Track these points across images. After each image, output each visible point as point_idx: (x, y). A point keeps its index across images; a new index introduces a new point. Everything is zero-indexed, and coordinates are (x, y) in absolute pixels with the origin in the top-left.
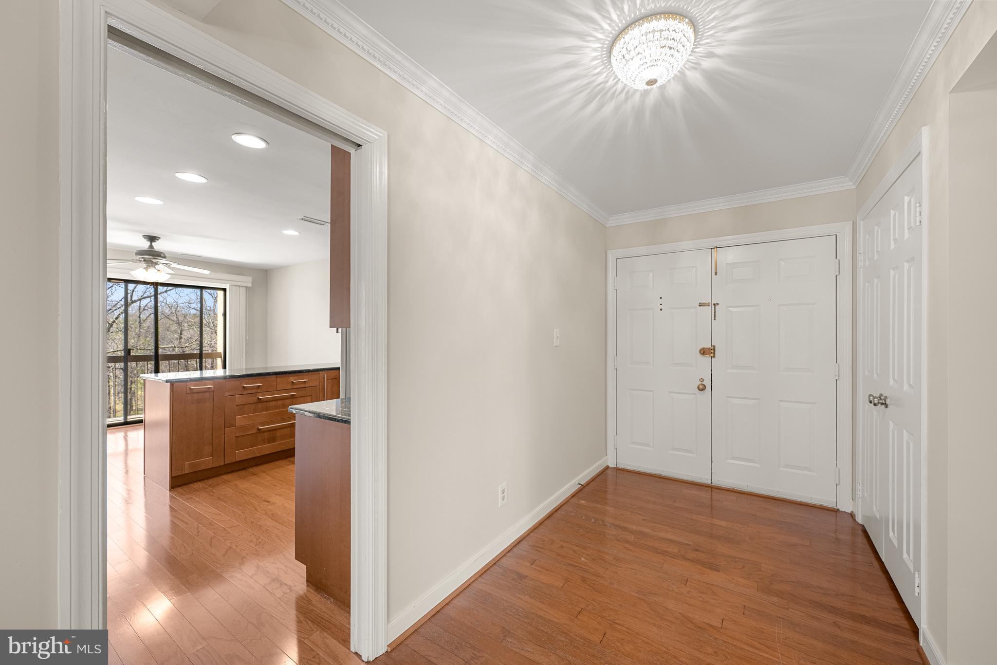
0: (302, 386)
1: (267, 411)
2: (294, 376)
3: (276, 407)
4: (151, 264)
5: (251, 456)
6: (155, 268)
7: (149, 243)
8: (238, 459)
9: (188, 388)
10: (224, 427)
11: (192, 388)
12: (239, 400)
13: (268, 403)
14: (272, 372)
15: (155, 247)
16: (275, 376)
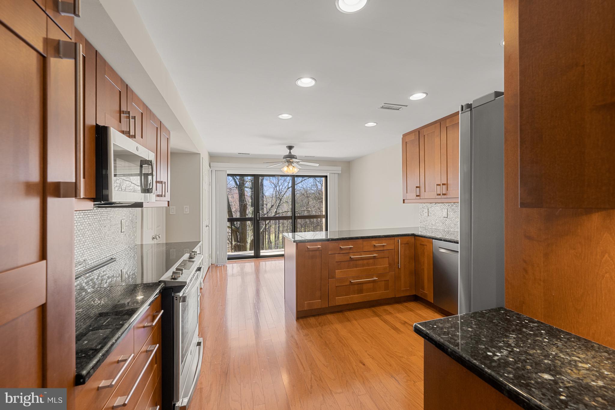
0: (382, 249)
1: (356, 268)
2: (375, 240)
3: (363, 265)
4: (290, 163)
5: (345, 303)
6: (292, 165)
7: (289, 151)
8: (337, 304)
9: (306, 248)
10: (328, 278)
11: (309, 247)
12: (338, 258)
13: (357, 262)
14: (360, 237)
15: (292, 153)
16: (362, 240)
